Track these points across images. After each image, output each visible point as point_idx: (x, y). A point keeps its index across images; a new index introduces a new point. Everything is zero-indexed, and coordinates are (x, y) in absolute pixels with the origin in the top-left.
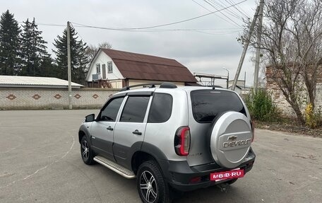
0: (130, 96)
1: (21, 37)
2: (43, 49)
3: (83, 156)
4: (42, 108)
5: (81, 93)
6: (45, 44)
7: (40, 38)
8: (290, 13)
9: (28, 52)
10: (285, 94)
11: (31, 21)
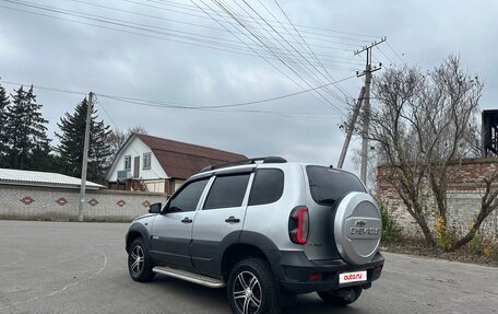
0: (219, 176)
1: (8, 111)
2: (41, 131)
3: (132, 269)
4: (34, 218)
5: (99, 198)
6: (44, 124)
7: (37, 114)
8: (407, 96)
9: (16, 134)
10: (406, 202)
11: (27, 89)
